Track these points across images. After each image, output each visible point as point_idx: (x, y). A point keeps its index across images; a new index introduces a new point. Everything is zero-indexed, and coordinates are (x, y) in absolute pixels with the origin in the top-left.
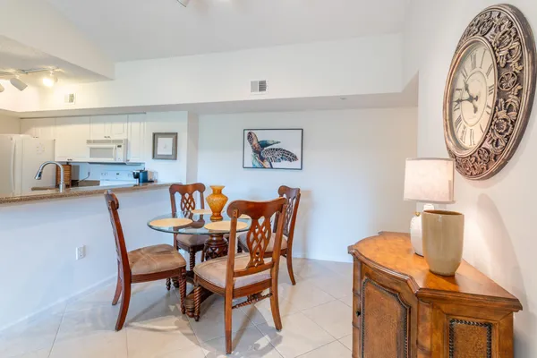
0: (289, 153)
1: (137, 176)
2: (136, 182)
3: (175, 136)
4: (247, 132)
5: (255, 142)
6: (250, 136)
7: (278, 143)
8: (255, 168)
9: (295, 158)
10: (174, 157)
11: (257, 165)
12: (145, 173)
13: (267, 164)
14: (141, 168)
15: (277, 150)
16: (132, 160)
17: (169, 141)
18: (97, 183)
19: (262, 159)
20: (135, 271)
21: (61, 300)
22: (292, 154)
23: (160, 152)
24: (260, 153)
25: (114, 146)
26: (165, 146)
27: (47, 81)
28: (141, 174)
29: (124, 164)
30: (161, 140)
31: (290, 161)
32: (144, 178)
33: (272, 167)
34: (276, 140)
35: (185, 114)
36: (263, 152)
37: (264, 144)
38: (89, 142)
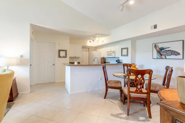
0: (175, 52)
1: (117, 61)
2: (116, 63)
3: (127, 48)
4: (154, 45)
5: (158, 48)
6: (155, 46)
7: (169, 48)
8: (158, 58)
9: (179, 54)
10: (127, 55)
11: (159, 57)
12: (119, 60)
13: (163, 57)
14: (118, 59)
15: (168, 51)
16: (116, 57)
17: (126, 50)
18: (109, 63)
19: (161, 55)
20: (109, 85)
21: (97, 89)
22: (177, 52)
23: (123, 54)
24: (160, 53)
25: (112, 53)
26: (125, 52)
27: (97, 39)
28: (118, 61)
29: (114, 58)
30: (124, 50)
31: (176, 55)
32: (119, 62)
33: (166, 58)
34: (168, 47)
35: (130, 41)
36: (161, 52)
37: (162, 49)
38: (107, 52)
